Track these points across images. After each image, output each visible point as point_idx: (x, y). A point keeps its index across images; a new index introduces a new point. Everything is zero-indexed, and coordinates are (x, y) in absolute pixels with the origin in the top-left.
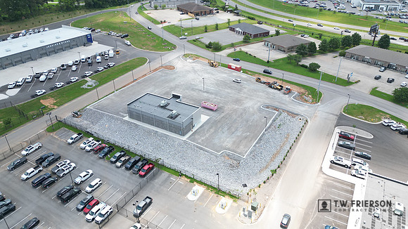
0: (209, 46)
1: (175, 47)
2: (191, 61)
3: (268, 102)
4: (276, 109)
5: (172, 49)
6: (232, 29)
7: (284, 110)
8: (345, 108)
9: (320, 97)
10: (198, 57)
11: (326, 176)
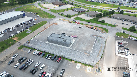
0: (67, 16)
1: (55, 17)
2: (62, 21)
3: (92, 33)
4: (96, 36)
5: (54, 18)
6: (73, 10)
7: (98, 36)
8: (116, 34)
9: (108, 31)
10: (64, 20)
11: (118, 56)
